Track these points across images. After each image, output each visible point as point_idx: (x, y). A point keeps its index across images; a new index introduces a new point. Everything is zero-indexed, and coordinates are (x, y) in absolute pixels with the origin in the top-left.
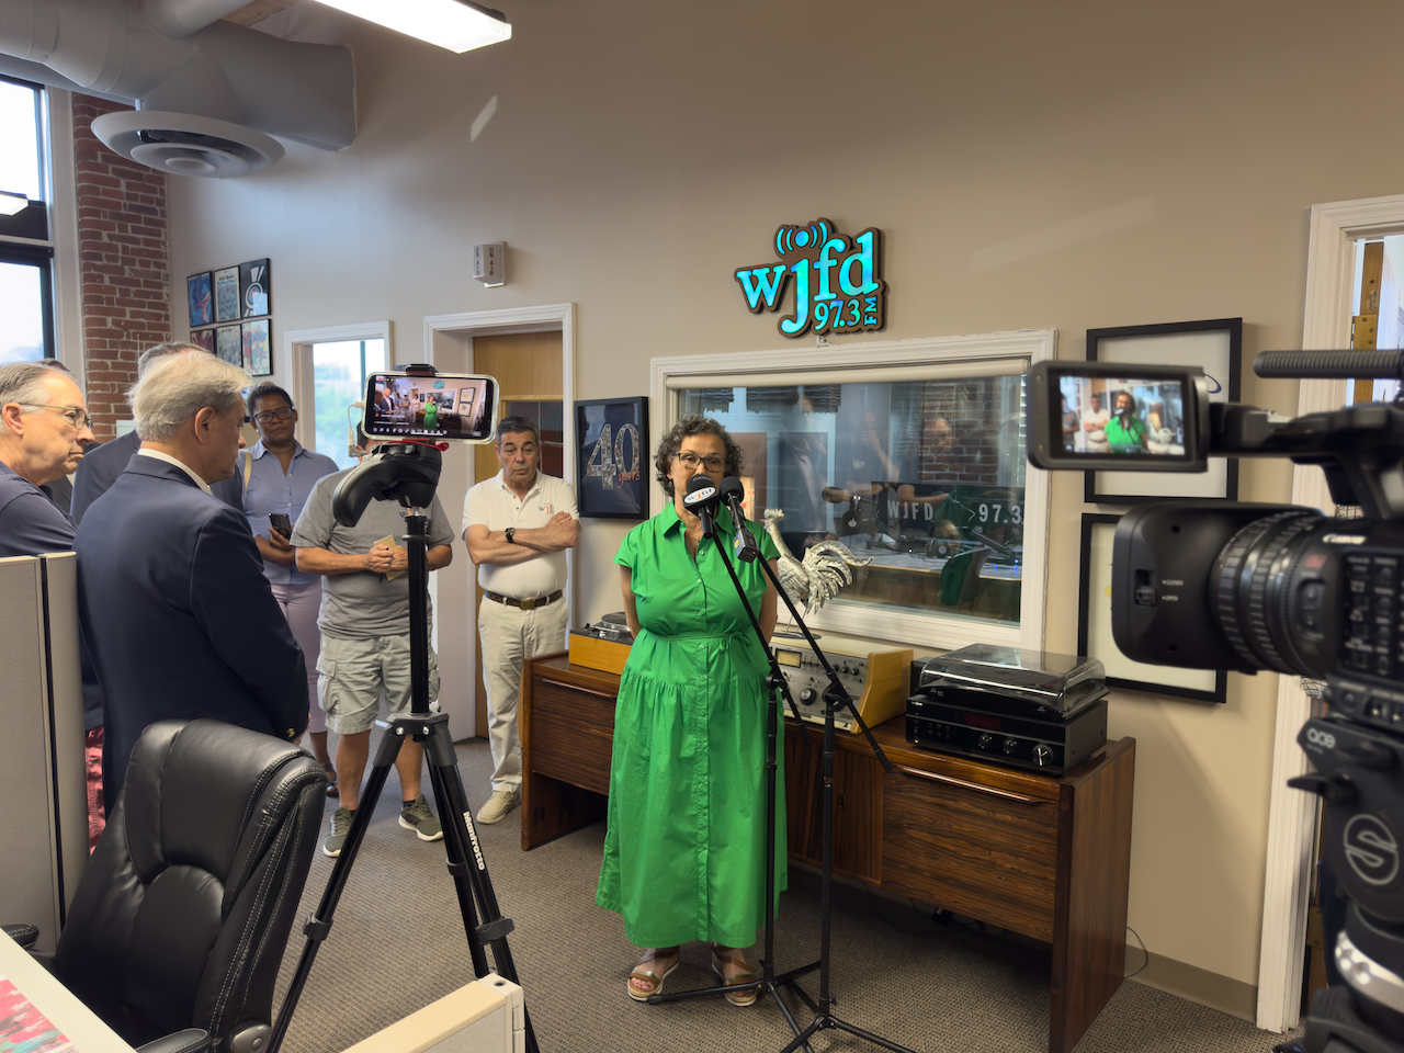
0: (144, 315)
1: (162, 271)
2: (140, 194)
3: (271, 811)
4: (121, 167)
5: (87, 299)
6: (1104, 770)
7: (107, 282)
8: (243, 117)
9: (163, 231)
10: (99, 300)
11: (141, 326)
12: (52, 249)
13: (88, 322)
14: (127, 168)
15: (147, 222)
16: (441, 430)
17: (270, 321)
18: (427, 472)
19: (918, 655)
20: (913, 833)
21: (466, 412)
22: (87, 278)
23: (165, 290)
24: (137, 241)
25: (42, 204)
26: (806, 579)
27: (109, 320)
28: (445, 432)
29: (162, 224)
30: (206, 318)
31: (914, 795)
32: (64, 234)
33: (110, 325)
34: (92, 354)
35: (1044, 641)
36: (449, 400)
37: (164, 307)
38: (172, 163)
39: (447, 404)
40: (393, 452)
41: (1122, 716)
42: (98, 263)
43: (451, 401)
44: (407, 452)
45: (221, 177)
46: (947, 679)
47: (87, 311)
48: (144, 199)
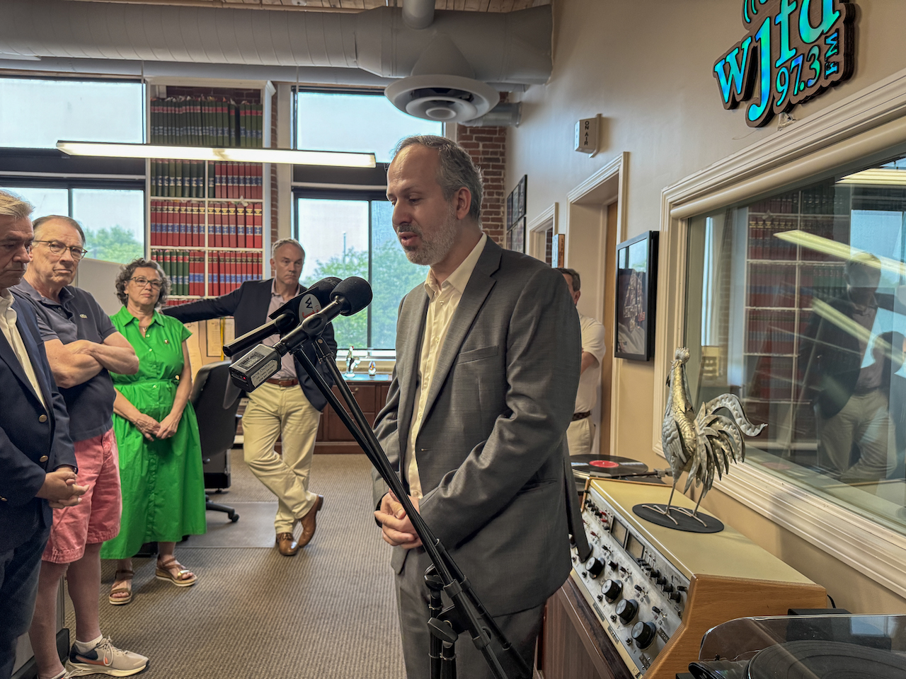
1: (501, 197)
2: (491, 150)
4: (480, 135)
9: (503, 172)
14: (484, 135)
17: (525, 218)
23: (502, 209)
29: (502, 167)
30: (511, 223)
37: (500, 220)
38: (430, 113)
48: (493, 153)
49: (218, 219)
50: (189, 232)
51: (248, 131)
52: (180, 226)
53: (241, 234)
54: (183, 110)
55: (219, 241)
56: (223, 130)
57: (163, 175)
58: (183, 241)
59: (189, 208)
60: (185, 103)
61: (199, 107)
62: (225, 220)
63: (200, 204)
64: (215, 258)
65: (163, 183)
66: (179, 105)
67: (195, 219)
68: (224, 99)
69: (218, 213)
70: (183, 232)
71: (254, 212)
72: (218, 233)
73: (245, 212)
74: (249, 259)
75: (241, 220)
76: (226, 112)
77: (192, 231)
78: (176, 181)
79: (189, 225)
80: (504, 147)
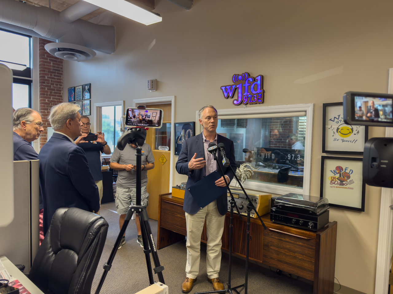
0: (56, 99)
1: (61, 87)
2: (56, 66)
3: (93, 234)
4: (51, 59)
5: (41, 94)
6: (328, 230)
7: (46, 89)
8: (86, 45)
9: (62, 76)
10: (44, 94)
11: (55, 102)
12: (32, 80)
13: (41, 100)
14: (53, 59)
16: (147, 124)
17: (90, 100)
18: (143, 136)
19: (273, 196)
20: (272, 247)
21: (154, 119)
22: (41, 88)
23: (62, 92)
24: (55, 79)
25: (30, 68)
26: (240, 173)
27: (47, 100)
28: (148, 125)
29: (62, 74)
30: (73, 99)
31: (273, 236)
32: (35, 77)
35: (310, 193)
36: (149, 116)
37: (61, 96)
38: (65, 57)
39: (149, 117)
40: (133, 130)
41: (333, 215)
42: (44, 84)
43: (150, 116)
44: (137, 130)
45: (78, 61)
46: (282, 203)
47: (41, 97)
48: (57, 67)
80: (62, 65)
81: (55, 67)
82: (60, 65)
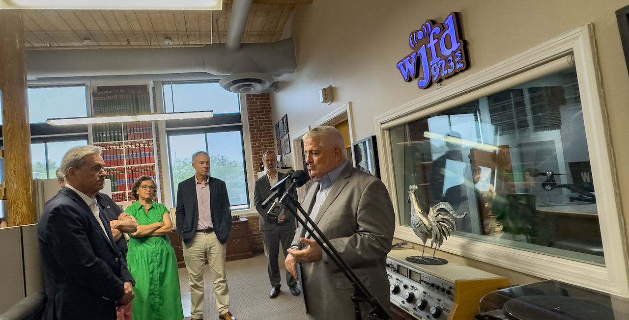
0: (266, 140)
1: (270, 125)
5: (251, 138)
7: (256, 132)
9: (270, 113)
10: (254, 138)
11: (266, 143)
12: (242, 125)
13: (252, 145)
15: (266, 111)
17: (289, 134)
22: (251, 131)
24: (263, 118)
25: (239, 112)
29: (270, 111)
30: (279, 137)
32: (245, 121)
33: (257, 144)
34: (253, 154)
37: (272, 136)
38: (241, 90)
42: (253, 127)
47: (252, 141)
48: (264, 105)
49: (130, 151)
50: (115, 159)
51: (143, 106)
52: (110, 156)
53: (143, 157)
54: (108, 98)
55: (131, 162)
56: (130, 106)
57: (99, 131)
58: (112, 164)
59: (115, 147)
60: (109, 94)
61: (116, 96)
62: (134, 151)
63: (120, 144)
64: (130, 170)
65: (99, 135)
66: (105, 95)
67: (118, 152)
68: (129, 91)
69: (130, 147)
70: (112, 159)
71: (149, 145)
72: (131, 158)
73: (144, 145)
74: (148, 169)
75: (142, 150)
76: (131, 97)
77: (117, 158)
78: (106, 134)
79: (115, 155)
80: (269, 102)
81: (262, 105)
82: (267, 102)
